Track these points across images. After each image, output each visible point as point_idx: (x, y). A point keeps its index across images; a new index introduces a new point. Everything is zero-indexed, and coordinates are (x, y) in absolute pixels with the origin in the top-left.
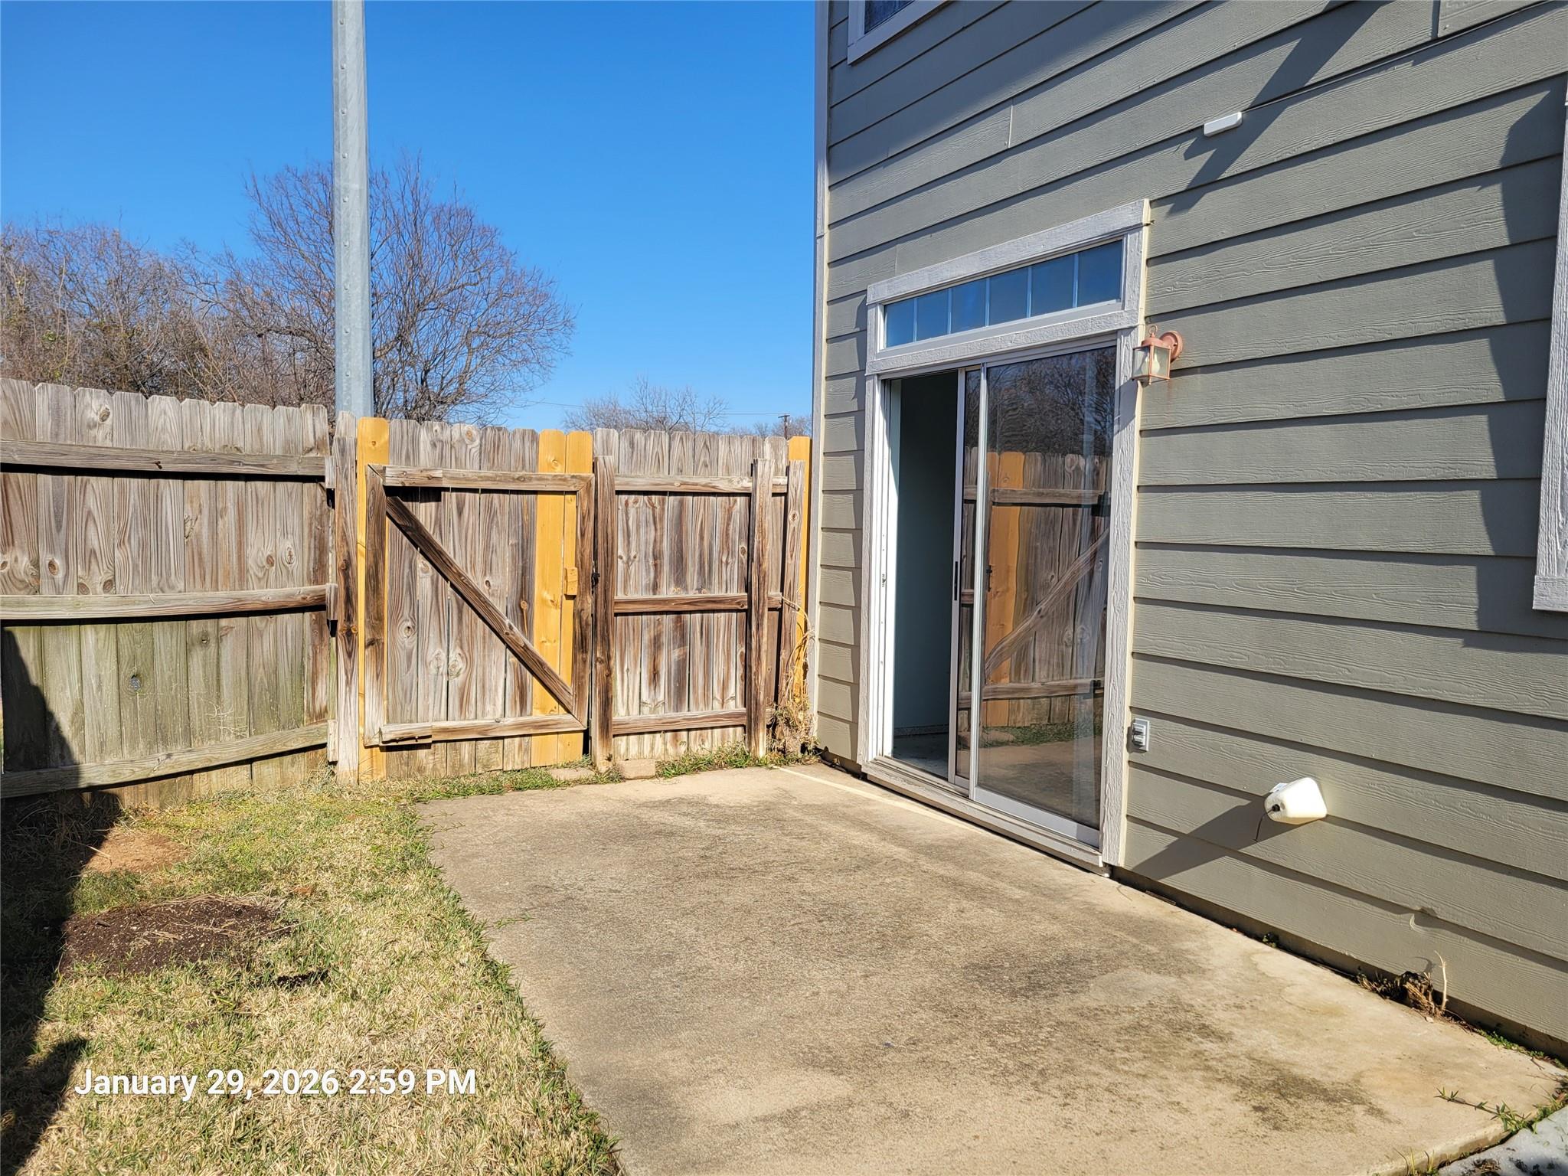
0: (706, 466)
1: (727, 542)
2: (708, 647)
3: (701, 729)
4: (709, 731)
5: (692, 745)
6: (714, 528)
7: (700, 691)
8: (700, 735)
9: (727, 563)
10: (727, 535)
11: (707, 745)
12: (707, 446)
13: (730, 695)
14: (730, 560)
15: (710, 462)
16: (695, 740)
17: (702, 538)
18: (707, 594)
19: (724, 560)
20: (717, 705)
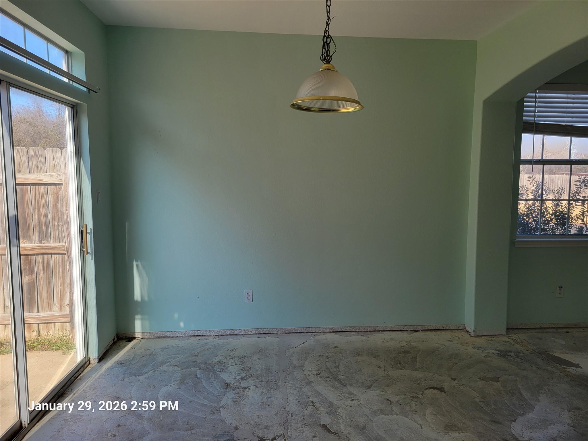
0: (38, 167)
1: (57, 213)
2: (49, 274)
3: (47, 323)
4: (53, 324)
5: (41, 332)
6: (47, 204)
7: (45, 301)
8: (47, 327)
9: (58, 225)
10: (57, 208)
11: (51, 332)
12: (37, 156)
13: (66, 304)
14: (61, 224)
15: (40, 165)
16: (43, 329)
17: (39, 210)
18: (46, 244)
19: (56, 223)
20: (57, 309)
